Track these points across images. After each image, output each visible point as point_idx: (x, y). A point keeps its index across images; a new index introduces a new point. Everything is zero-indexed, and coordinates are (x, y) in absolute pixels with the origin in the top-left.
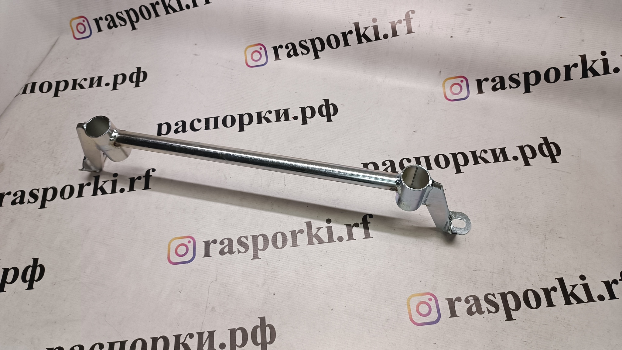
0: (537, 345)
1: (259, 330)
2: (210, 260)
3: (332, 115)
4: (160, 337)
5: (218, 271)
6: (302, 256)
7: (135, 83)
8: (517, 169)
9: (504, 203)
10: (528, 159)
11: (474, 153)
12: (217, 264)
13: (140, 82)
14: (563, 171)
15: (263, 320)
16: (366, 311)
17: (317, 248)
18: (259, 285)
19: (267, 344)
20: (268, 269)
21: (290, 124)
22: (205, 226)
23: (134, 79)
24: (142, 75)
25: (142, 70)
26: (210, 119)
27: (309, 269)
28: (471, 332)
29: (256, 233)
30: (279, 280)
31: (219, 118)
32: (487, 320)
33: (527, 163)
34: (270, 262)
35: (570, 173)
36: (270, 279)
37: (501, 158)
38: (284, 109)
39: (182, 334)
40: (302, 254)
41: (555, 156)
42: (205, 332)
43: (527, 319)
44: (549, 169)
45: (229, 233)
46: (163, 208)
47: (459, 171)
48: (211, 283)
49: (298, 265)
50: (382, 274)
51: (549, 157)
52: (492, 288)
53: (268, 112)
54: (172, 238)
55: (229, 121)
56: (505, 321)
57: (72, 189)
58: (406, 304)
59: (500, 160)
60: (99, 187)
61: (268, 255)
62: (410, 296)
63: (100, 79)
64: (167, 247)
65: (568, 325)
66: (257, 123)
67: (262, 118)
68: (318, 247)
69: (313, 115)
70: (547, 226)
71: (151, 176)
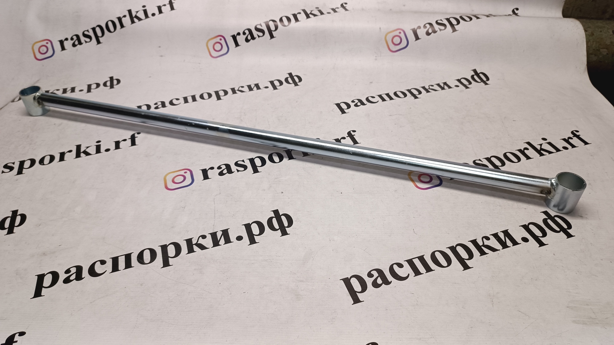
1: (274, 220)
2: (210, 181)
3: (298, 82)
4: (170, 244)
5: (221, 187)
6: (300, 164)
7: (109, 87)
8: (461, 91)
9: (461, 109)
10: (467, 85)
11: (424, 88)
12: (218, 183)
13: (114, 86)
14: (496, 88)
15: (276, 212)
18: (263, 189)
19: (286, 228)
20: (271, 177)
21: (262, 91)
22: (199, 160)
23: (108, 84)
24: (115, 81)
25: (114, 78)
26: (188, 98)
27: (311, 171)
29: (252, 157)
31: (196, 96)
33: (467, 88)
34: (271, 173)
35: (502, 89)
36: (274, 183)
37: (446, 88)
38: (254, 84)
39: (193, 238)
41: (486, 81)
42: (218, 231)
44: (485, 88)
45: (225, 161)
46: (153, 155)
47: (416, 97)
48: (216, 196)
51: (482, 82)
52: (476, 156)
53: (240, 87)
54: (167, 173)
55: (206, 96)
57: (52, 158)
60: (82, 150)
61: (267, 169)
63: (72, 89)
64: (163, 180)
66: (232, 94)
67: (237, 91)
68: (313, 156)
69: (281, 84)
70: (500, 116)
71: (137, 137)
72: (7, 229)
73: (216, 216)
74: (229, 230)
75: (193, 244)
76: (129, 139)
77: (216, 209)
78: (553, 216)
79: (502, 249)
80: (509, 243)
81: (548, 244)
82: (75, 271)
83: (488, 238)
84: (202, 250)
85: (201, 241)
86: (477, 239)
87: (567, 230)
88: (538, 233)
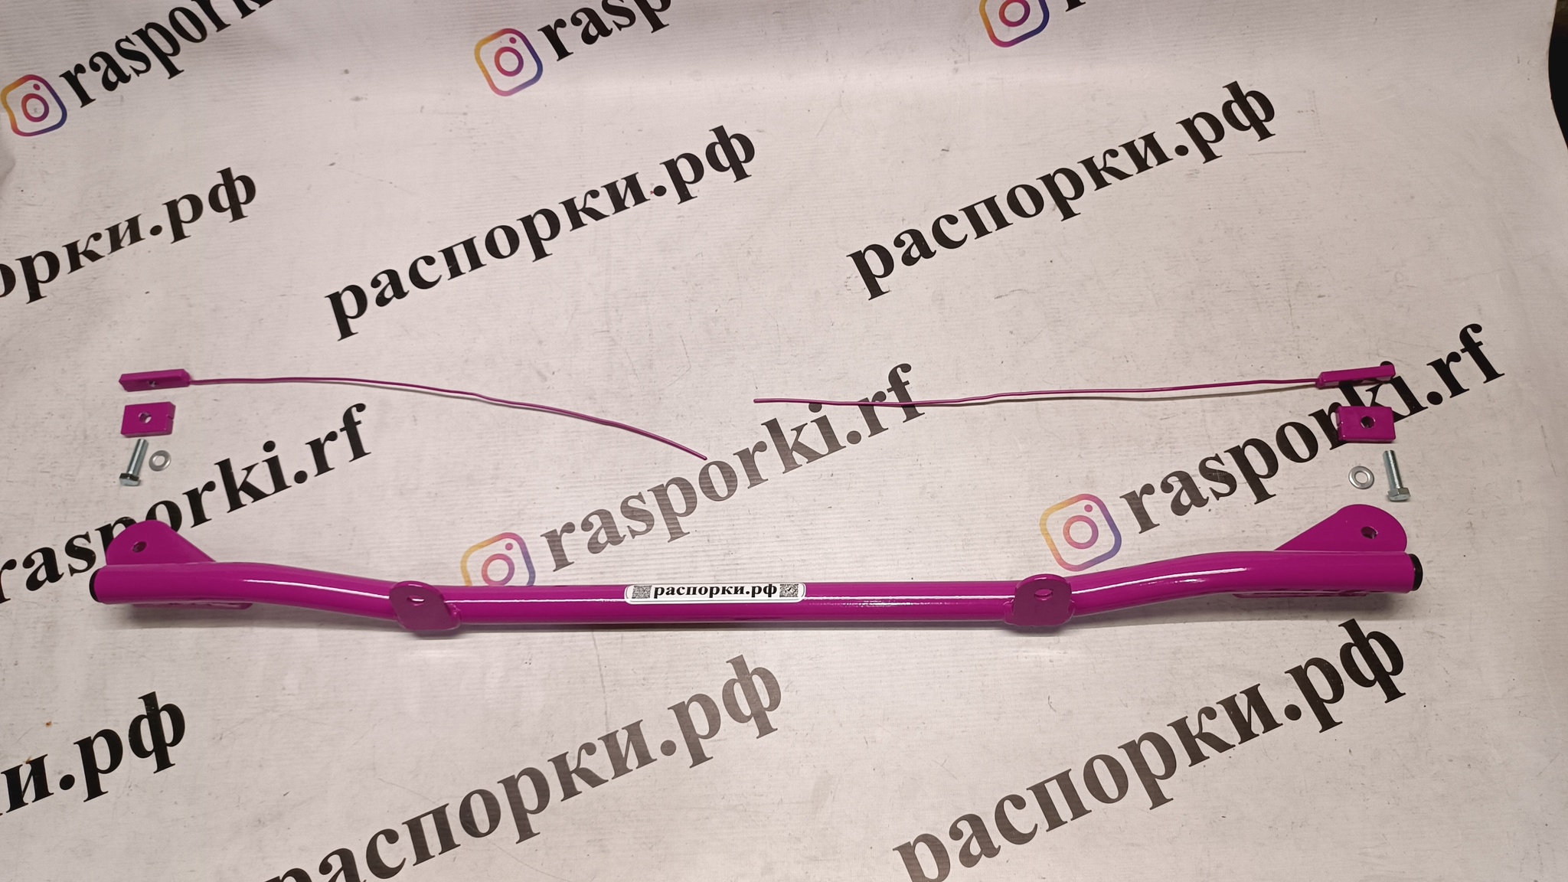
1: (738, 689)
3: (744, 162)
4: (521, 775)
6: (780, 500)
7: (229, 211)
8: (1193, 174)
9: (1185, 256)
10: (1209, 144)
11: (1089, 163)
13: (242, 206)
14: (1288, 152)
15: (739, 665)
17: (809, 472)
19: (767, 712)
20: (714, 550)
21: (650, 208)
22: (533, 499)
23: (224, 199)
24: (240, 187)
25: (235, 175)
26: (454, 248)
27: (807, 523)
29: (659, 481)
31: (475, 240)
32: (1217, 514)
33: (1210, 156)
34: (713, 536)
35: (1305, 152)
37: (1151, 160)
38: (625, 178)
39: (567, 753)
40: (779, 495)
41: (1264, 123)
42: (617, 731)
43: (1298, 486)
44: (1258, 154)
45: (595, 500)
46: (417, 489)
47: (1068, 213)
49: (779, 522)
50: (969, 485)
51: (1252, 128)
52: (1210, 444)
53: (589, 196)
54: (465, 550)
55: (502, 242)
56: (1256, 503)
57: (173, 509)
58: (1040, 533)
59: (1149, 163)
61: (702, 522)
62: (1044, 514)
63: (133, 224)
66: (571, 227)
67: (581, 213)
68: (809, 469)
69: (699, 173)
70: (1287, 279)
71: (359, 422)
72: (154, 753)
73: (605, 684)
74: (641, 724)
75: (571, 769)
76: (342, 430)
77: (602, 663)
78: (1366, 635)
79: (1240, 743)
80: (1257, 725)
81: (1341, 722)
82: (341, 866)
83: (1210, 713)
84: (593, 787)
85: (588, 762)
86: (1187, 717)
87: (1390, 676)
88: (1324, 690)
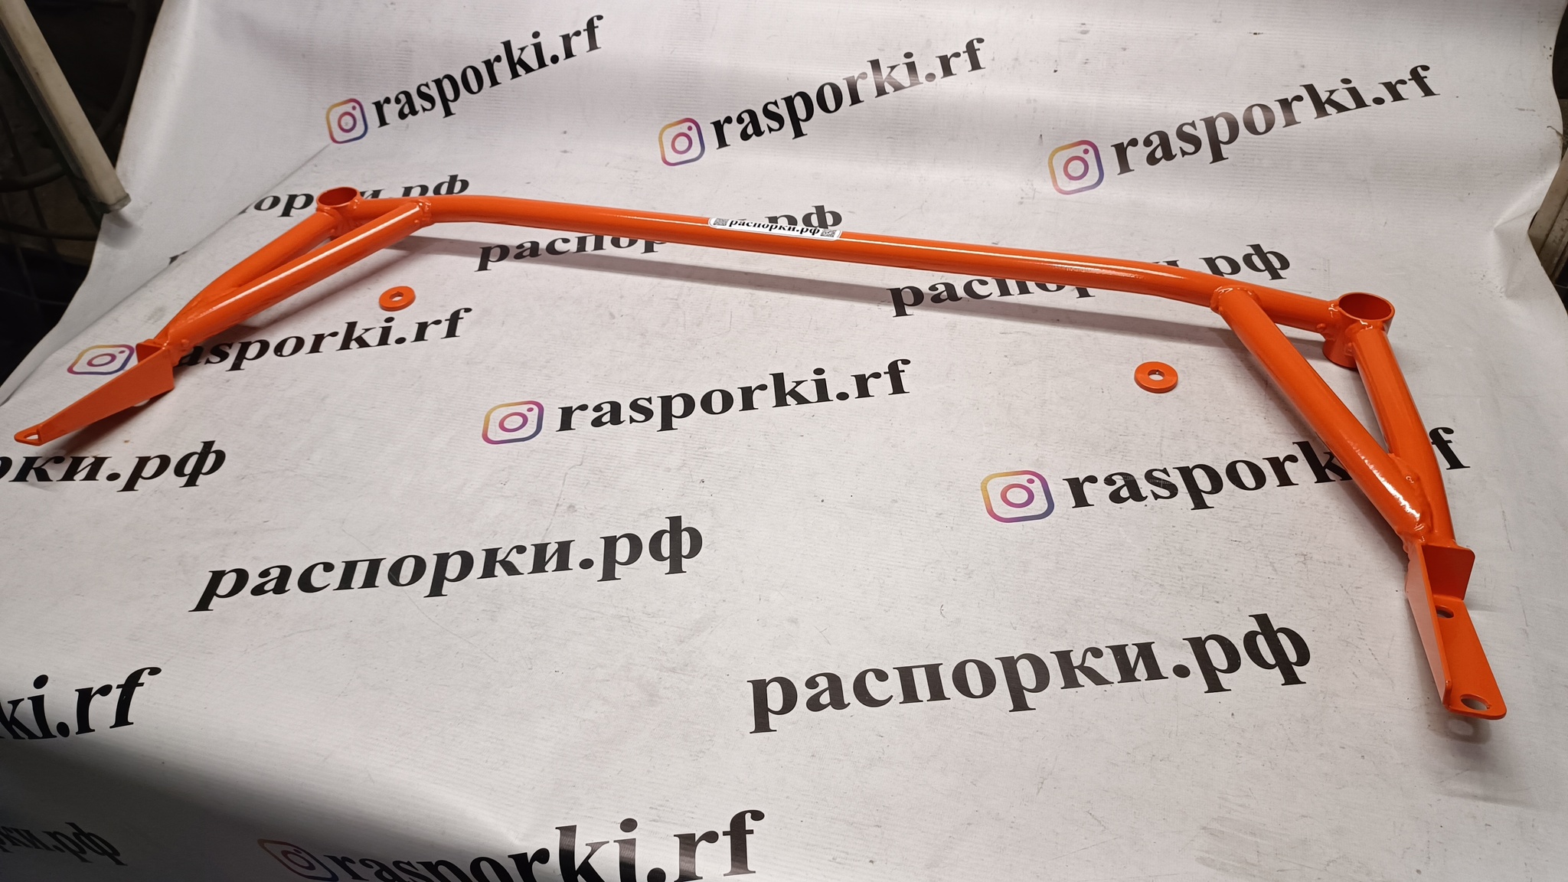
0: (1263, 545)
1: (666, 538)
2: (571, 435)
4: (455, 554)
5: (587, 451)
6: (762, 423)
12: (585, 440)
15: (675, 521)
16: (895, 501)
17: (794, 410)
18: (668, 468)
19: (683, 558)
20: (692, 444)
22: (565, 385)
23: (444, 191)
24: (458, 186)
25: (458, 178)
26: (588, 238)
28: (1121, 529)
29: (669, 393)
30: (710, 459)
32: (1152, 509)
34: (695, 434)
35: (1311, 293)
36: (694, 458)
39: (501, 548)
40: (762, 421)
41: (1277, 270)
42: (550, 543)
43: (1237, 506)
45: (613, 394)
46: (481, 363)
47: (1084, 294)
48: (572, 467)
49: (754, 437)
50: (929, 445)
51: (1266, 271)
52: (1161, 460)
54: (494, 406)
55: (624, 240)
56: (1192, 509)
57: (300, 343)
60: (355, 335)
61: (691, 424)
63: (376, 193)
64: (483, 419)
65: (1326, 513)
68: (796, 409)
71: (462, 318)
72: (188, 477)
74: (572, 544)
75: (497, 560)
76: (446, 320)
77: (562, 496)
78: (1275, 629)
79: (1118, 682)
80: (1141, 671)
81: (1230, 690)
82: (277, 576)
83: (1097, 653)
84: (509, 575)
85: (514, 558)
86: (1072, 650)
87: (1293, 666)
